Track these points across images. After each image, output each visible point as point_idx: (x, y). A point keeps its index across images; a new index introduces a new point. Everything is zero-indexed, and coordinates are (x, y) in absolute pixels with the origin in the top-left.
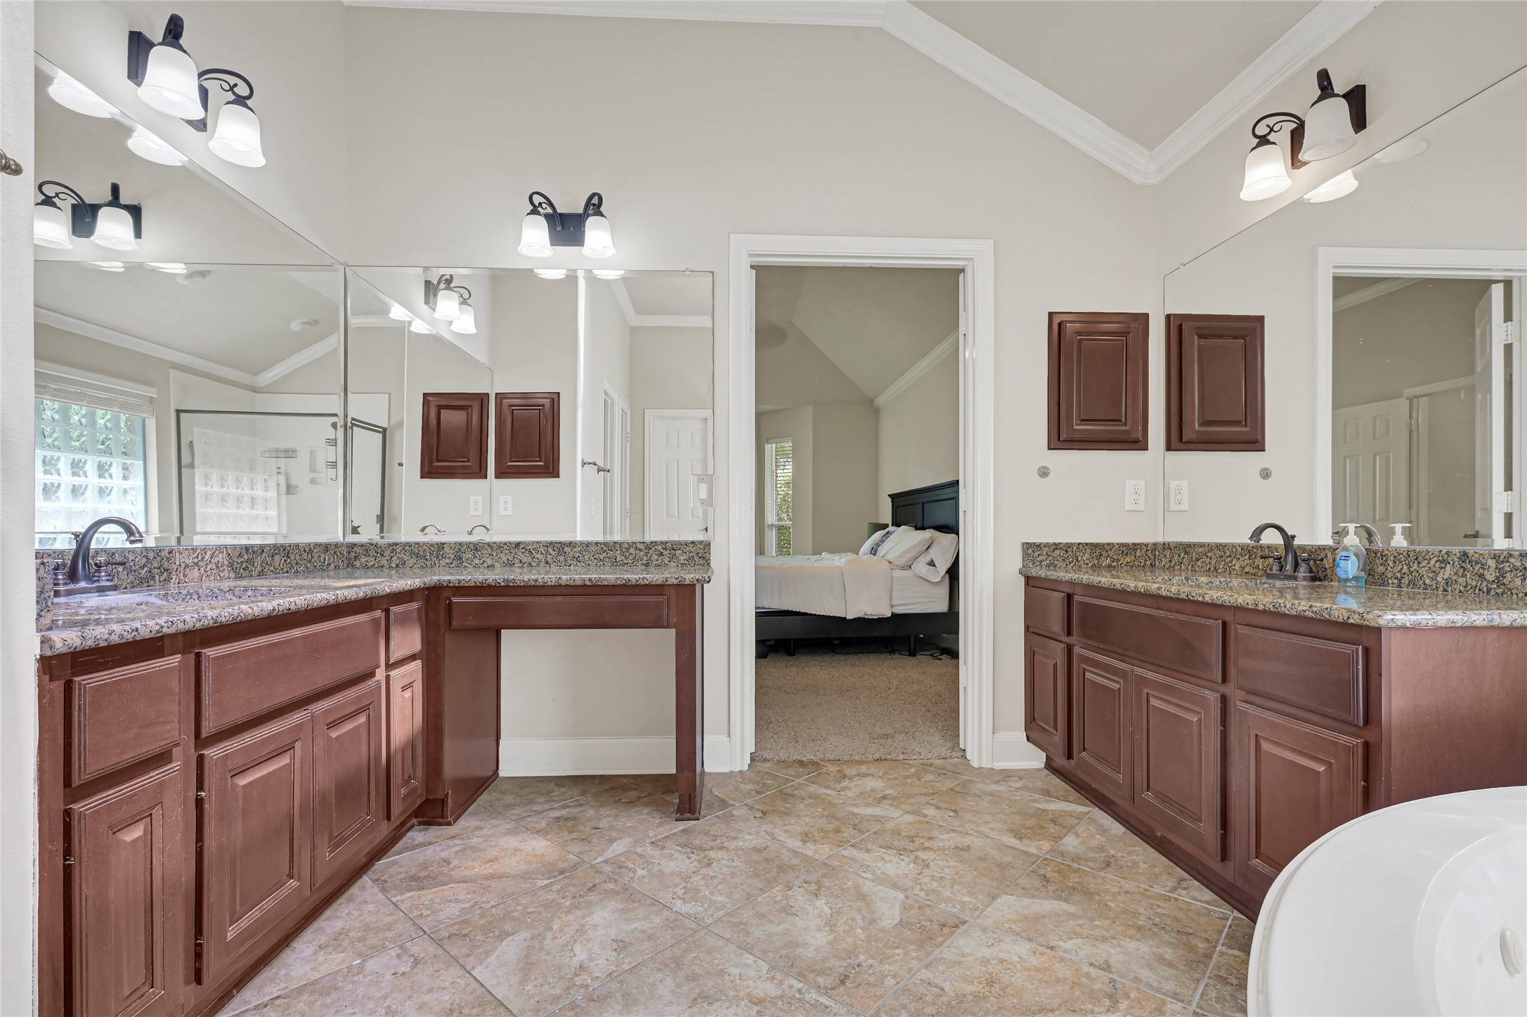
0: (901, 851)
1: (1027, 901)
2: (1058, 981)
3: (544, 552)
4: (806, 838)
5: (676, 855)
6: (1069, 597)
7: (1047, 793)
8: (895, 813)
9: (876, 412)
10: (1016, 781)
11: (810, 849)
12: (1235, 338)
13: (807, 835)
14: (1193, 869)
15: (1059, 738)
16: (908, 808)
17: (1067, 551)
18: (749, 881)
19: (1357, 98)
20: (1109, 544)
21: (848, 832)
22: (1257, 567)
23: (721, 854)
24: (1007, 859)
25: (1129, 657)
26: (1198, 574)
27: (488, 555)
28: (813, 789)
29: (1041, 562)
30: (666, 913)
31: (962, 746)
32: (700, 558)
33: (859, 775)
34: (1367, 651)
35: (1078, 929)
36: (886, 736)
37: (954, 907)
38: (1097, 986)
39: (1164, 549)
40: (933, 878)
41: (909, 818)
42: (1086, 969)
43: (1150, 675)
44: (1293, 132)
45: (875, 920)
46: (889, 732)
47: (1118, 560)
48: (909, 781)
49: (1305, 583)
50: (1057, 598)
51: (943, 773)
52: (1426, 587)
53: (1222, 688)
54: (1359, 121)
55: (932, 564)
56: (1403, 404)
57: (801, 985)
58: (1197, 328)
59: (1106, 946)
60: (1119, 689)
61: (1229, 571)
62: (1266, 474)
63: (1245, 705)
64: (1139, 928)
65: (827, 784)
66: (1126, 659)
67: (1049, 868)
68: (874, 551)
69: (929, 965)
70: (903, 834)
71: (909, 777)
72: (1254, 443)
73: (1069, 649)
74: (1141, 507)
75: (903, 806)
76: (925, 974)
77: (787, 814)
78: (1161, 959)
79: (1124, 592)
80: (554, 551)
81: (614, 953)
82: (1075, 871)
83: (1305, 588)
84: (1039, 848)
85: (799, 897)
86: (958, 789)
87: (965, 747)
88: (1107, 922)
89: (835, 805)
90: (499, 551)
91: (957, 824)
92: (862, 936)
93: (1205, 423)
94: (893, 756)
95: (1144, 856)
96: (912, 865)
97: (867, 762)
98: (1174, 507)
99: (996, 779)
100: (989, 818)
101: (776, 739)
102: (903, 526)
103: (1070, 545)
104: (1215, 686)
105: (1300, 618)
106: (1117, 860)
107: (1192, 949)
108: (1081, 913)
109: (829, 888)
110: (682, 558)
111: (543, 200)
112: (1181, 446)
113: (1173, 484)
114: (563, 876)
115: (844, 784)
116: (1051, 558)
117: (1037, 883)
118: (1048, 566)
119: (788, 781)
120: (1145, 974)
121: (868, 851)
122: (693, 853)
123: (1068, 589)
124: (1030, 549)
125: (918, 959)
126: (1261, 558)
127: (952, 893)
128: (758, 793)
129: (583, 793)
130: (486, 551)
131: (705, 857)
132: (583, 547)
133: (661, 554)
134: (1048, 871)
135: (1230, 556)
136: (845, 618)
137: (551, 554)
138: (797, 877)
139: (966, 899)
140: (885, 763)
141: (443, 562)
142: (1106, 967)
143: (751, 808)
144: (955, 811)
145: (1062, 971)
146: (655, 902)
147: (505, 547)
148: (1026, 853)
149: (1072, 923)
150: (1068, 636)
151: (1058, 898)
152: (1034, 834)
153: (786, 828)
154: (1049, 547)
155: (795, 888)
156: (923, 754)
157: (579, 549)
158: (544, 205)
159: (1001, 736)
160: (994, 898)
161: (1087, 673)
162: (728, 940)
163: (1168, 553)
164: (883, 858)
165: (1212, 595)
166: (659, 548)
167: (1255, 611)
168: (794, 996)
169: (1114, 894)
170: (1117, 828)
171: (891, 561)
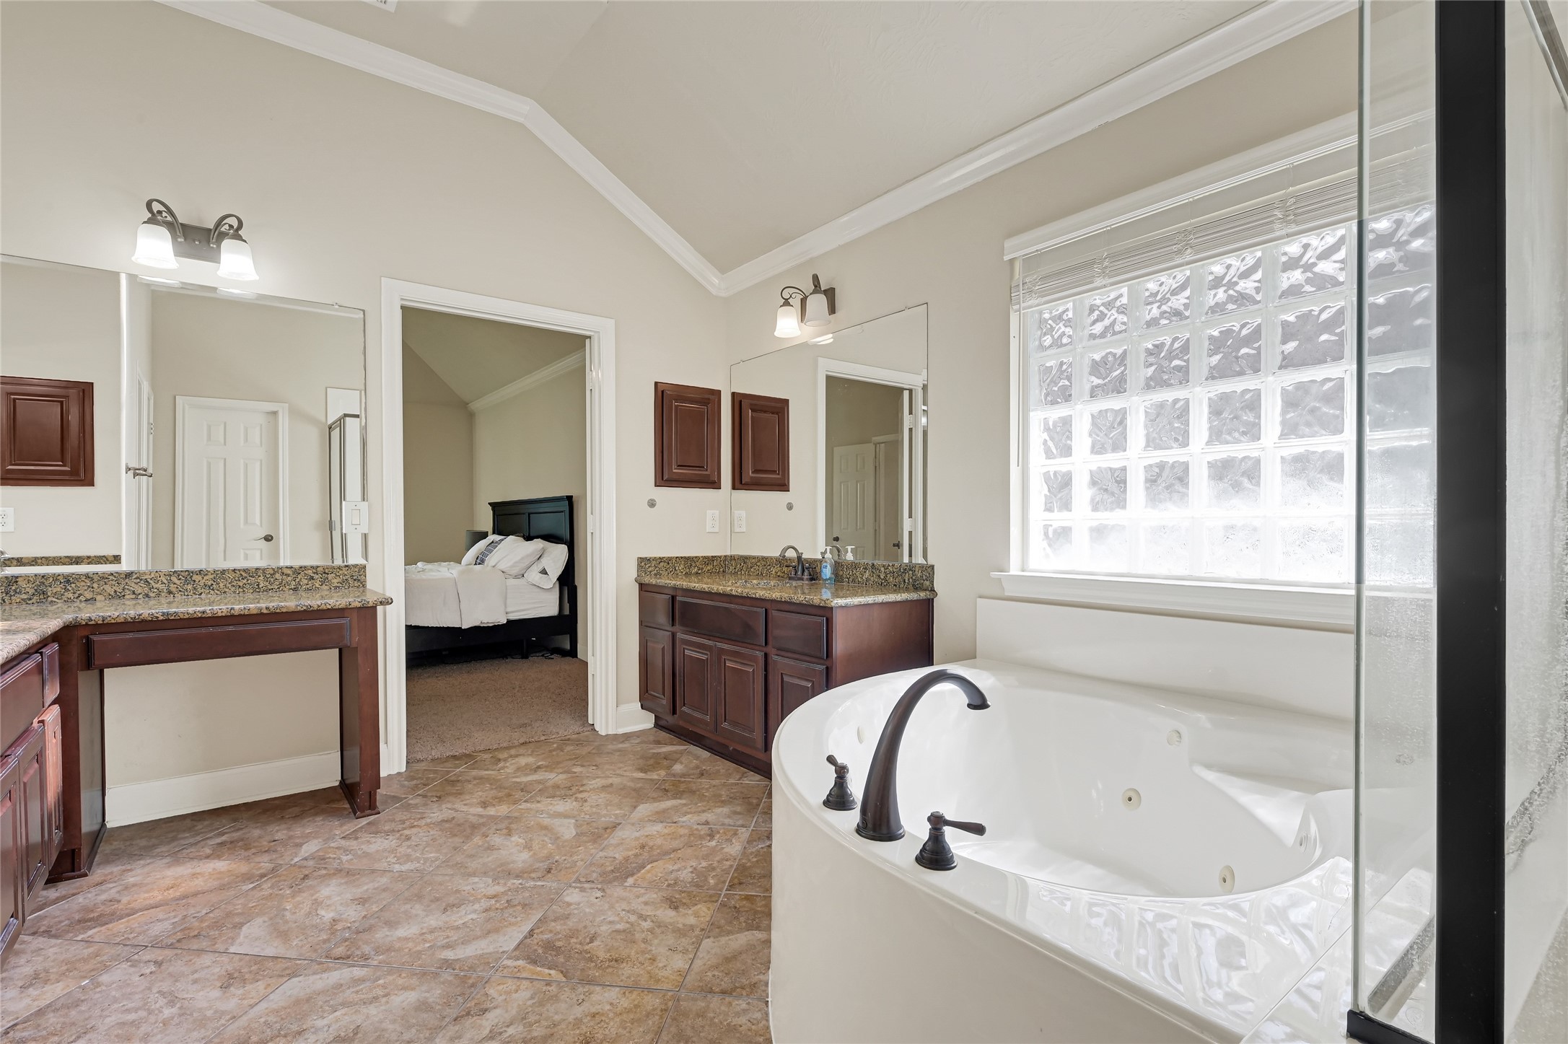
0: (563, 797)
1: (656, 804)
2: (681, 836)
3: (166, 582)
4: (484, 805)
5: (373, 840)
6: (673, 598)
7: (658, 742)
8: (552, 776)
9: (471, 416)
10: (634, 739)
11: (491, 811)
12: (773, 413)
13: (484, 803)
14: (750, 765)
15: (665, 701)
16: (561, 770)
17: (668, 563)
18: (450, 840)
19: (830, 294)
20: (696, 557)
21: (518, 795)
22: (784, 572)
23: (414, 830)
24: (639, 785)
25: (713, 636)
26: (752, 577)
27: (86, 588)
28: (474, 773)
29: (651, 572)
30: (388, 875)
31: (590, 722)
32: (355, 580)
33: (511, 756)
34: (827, 619)
35: (689, 810)
36: (524, 725)
37: (611, 818)
38: (702, 833)
39: (731, 560)
40: (591, 807)
41: (563, 776)
42: (695, 827)
43: (725, 646)
44: (802, 300)
45: (558, 838)
46: (526, 722)
47: (702, 569)
48: (554, 753)
49: (807, 582)
50: (662, 600)
51: (579, 743)
52: (859, 582)
53: (764, 649)
54: (832, 309)
55: (544, 572)
56: (871, 446)
57: (520, 881)
58: (751, 404)
59: (706, 814)
60: (707, 659)
61: (769, 575)
62: (790, 507)
63: (776, 657)
64: (723, 802)
65: (486, 767)
66: (711, 638)
67: (667, 785)
68: (480, 560)
69: (604, 848)
70: (562, 786)
71: (554, 750)
72: (783, 486)
73: (674, 635)
74: (716, 530)
75: (556, 770)
76: (602, 854)
77: (460, 794)
78: (735, 813)
79: (710, 593)
80: (180, 579)
81: (359, 906)
82: (683, 782)
83: (807, 584)
84: (658, 775)
85: (497, 840)
86: (594, 751)
87: (593, 721)
88: (705, 803)
89: (500, 780)
90: (102, 583)
91: (599, 773)
92: (553, 847)
93: (755, 471)
94: (536, 739)
95: (723, 765)
96: (574, 803)
97: (515, 747)
98: (737, 530)
99: (621, 740)
100: (621, 765)
101: (422, 743)
102: (511, 536)
103: (670, 559)
104: (761, 648)
105: (800, 604)
106: (707, 771)
107: (750, 804)
108: (689, 802)
109: (517, 829)
110: (335, 581)
111: (162, 208)
112: (740, 486)
113: (736, 513)
114: (266, 878)
115: (501, 764)
116: (657, 569)
117: (661, 794)
118: (655, 575)
119: (448, 772)
120: (727, 821)
121: (538, 802)
122: (389, 835)
123: (672, 593)
124: (643, 563)
125: (595, 848)
126: (786, 566)
127: (607, 811)
128: (425, 785)
129: (235, 820)
130: (83, 584)
131: (401, 835)
132: (217, 574)
133: (312, 578)
134: (667, 786)
135: (769, 565)
136: (460, 628)
137: (175, 584)
138: (489, 829)
139: (618, 812)
140: (531, 745)
141: (17, 598)
142: (707, 823)
143: (425, 796)
144: (596, 766)
145: (682, 831)
146: (373, 871)
147: (111, 577)
148: (651, 780)
149: (684, 808)
150: (672, 626)
151: (675, 798)
152: (654, 768)
153: (464, 802)
154: (656, 561)
155: (490, 835)
156: (560, 733)
157: (212, 577)
158: (164, 214)
159: (623, 708)
160: (635, 807)
161: (686, 651)
162: (452, 875)
163: (733, 562)
164: (551, 804)
165: (761, 593)
166: (310, 572)
167: (781, 602)
168: (518, 887)
169: (707, 789)
170: (706, 754)
171: (504, 570)
